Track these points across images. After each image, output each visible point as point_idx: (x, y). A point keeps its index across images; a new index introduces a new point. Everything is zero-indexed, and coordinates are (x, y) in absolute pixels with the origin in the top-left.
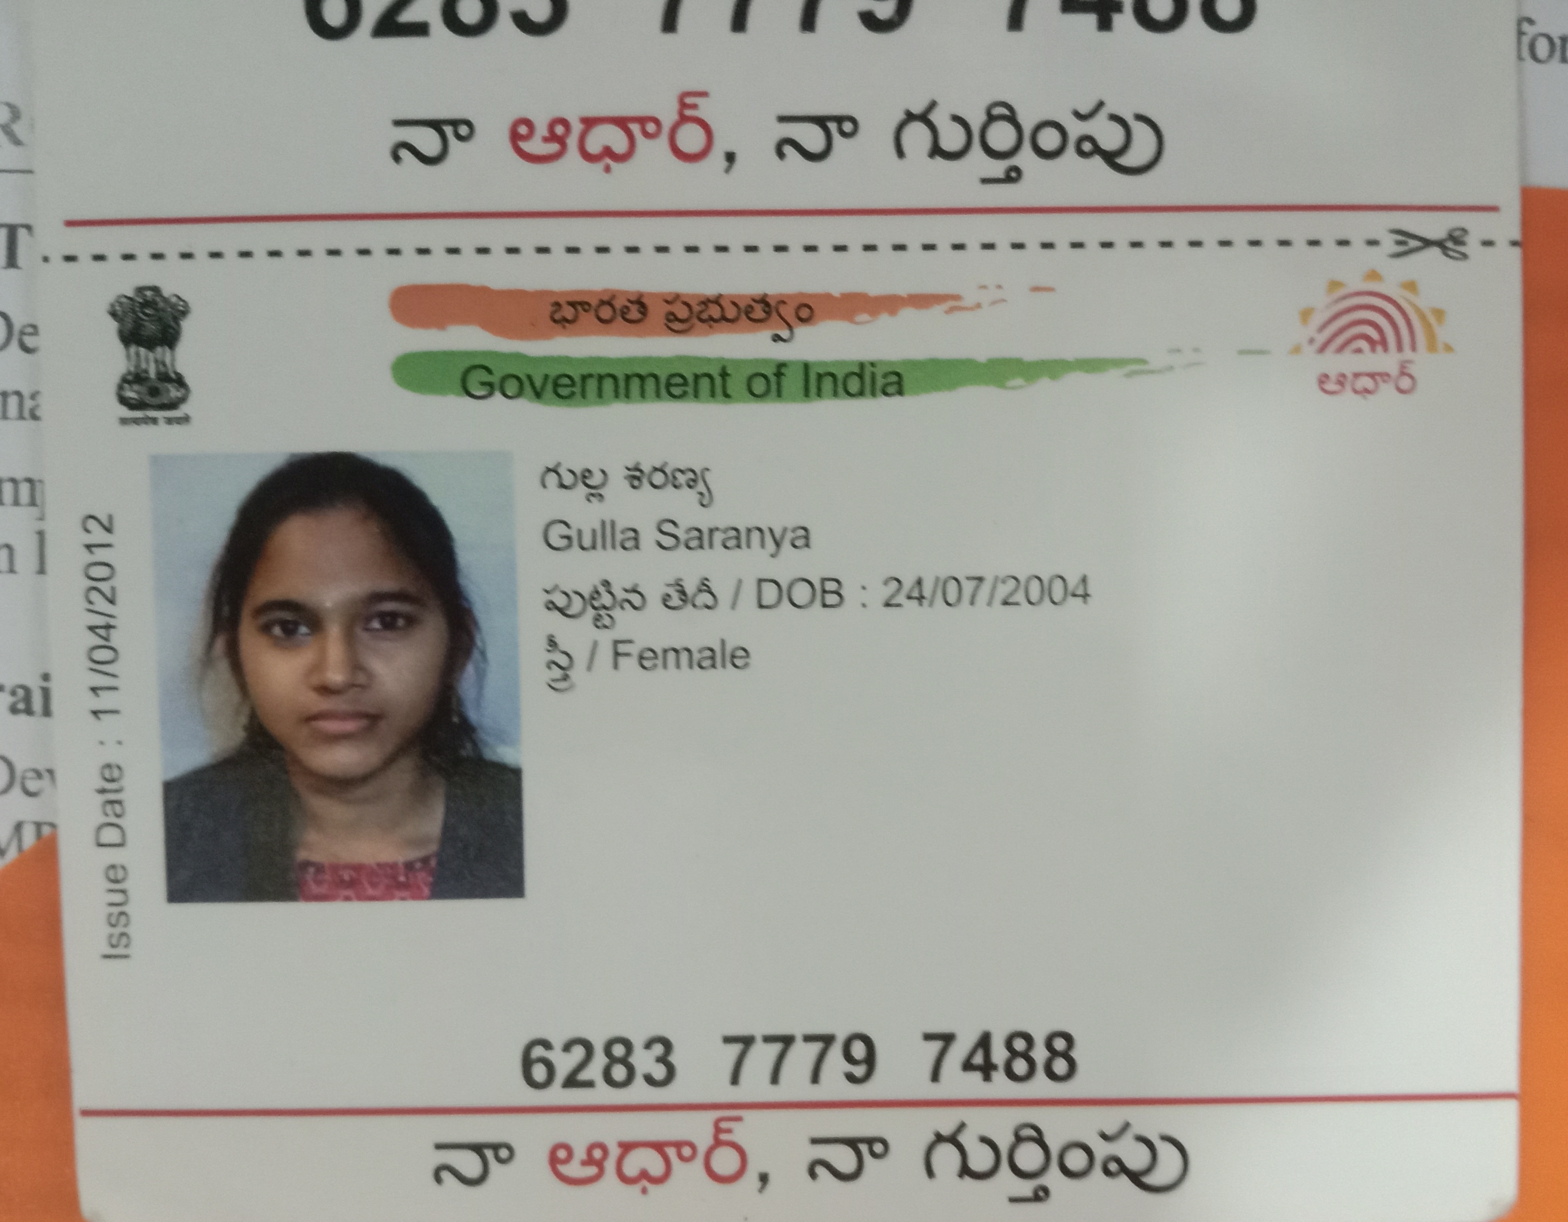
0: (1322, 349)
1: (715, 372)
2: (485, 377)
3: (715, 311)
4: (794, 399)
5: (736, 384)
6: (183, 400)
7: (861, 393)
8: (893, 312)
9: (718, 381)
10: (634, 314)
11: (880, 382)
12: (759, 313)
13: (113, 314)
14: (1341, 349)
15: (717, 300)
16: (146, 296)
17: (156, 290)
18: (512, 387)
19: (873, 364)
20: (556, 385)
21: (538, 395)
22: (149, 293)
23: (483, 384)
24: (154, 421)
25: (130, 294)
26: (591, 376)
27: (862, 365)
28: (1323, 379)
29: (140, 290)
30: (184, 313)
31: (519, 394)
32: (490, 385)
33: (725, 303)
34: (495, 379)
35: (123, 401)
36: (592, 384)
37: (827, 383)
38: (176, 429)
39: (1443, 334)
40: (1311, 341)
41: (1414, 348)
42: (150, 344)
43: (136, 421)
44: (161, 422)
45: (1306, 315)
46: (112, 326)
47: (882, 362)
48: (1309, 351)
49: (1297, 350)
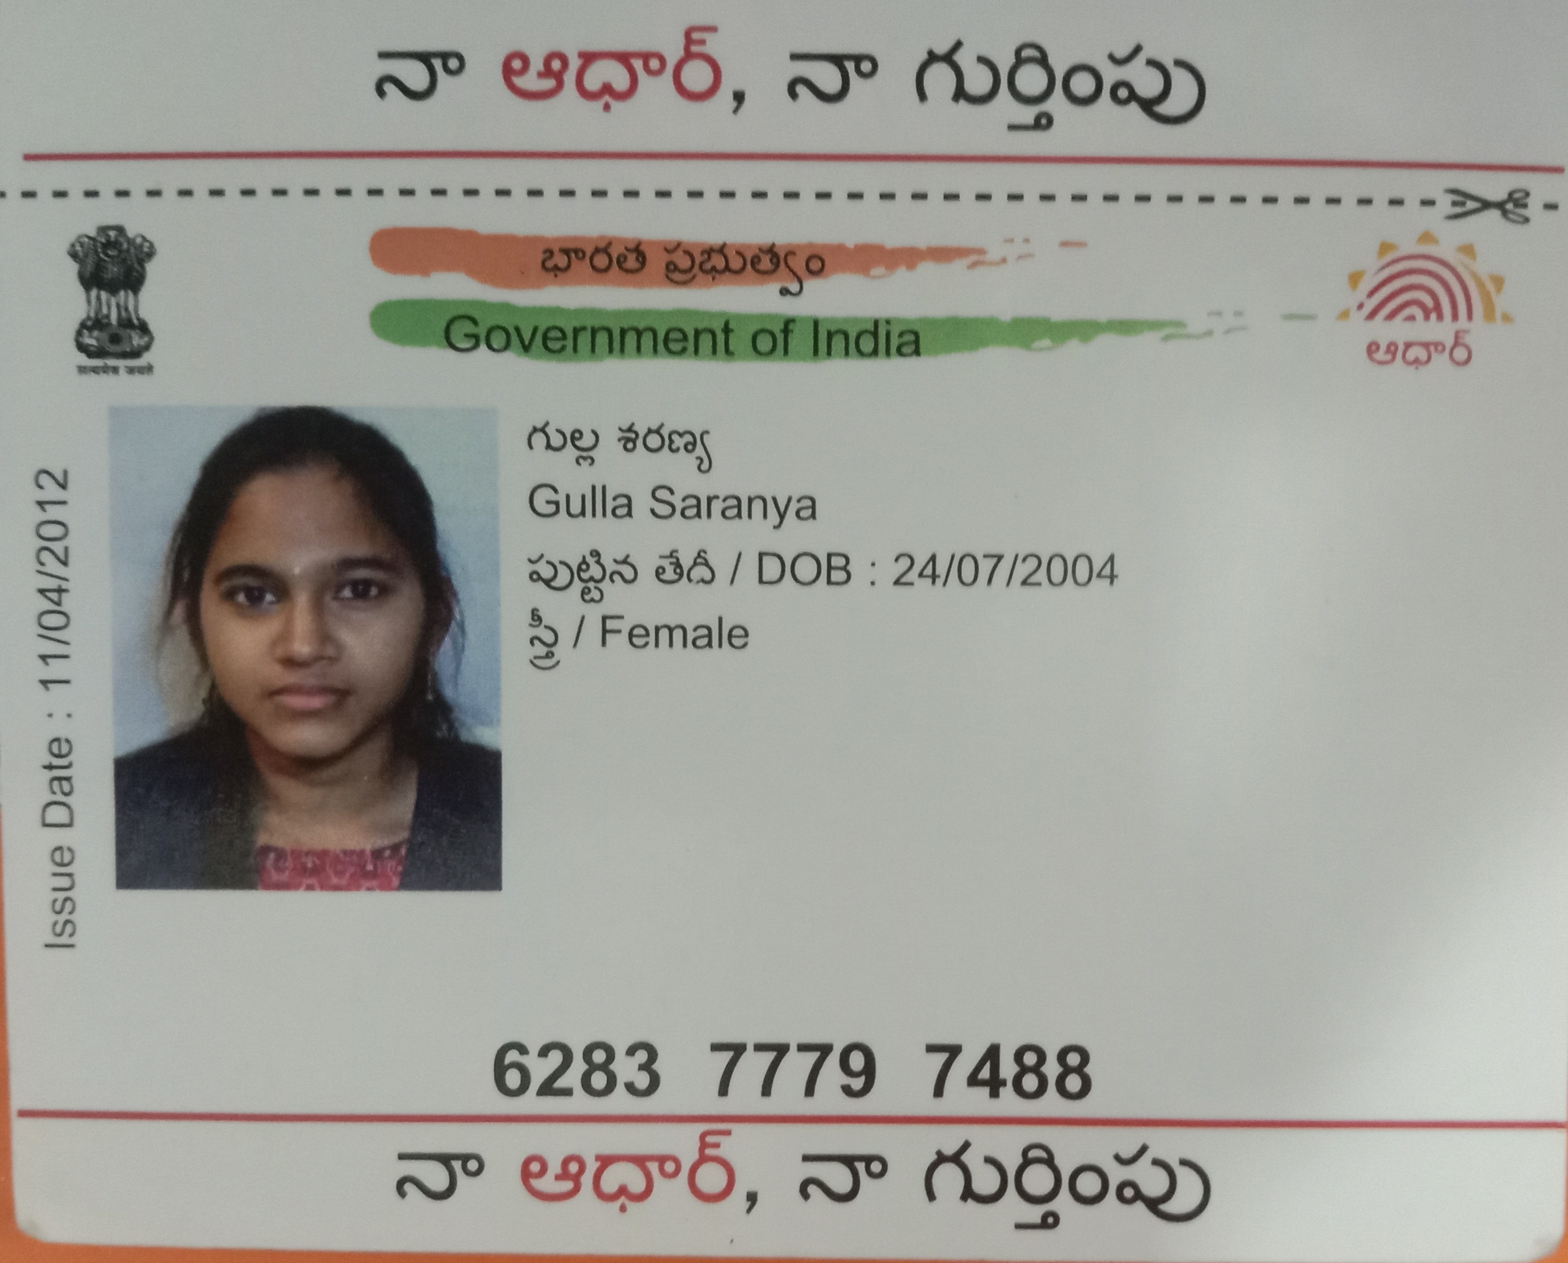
0: (1372, 315)
1: (718, 326)
2: (470, 328)
3: (718, 261)
4: (803, 358)
5: (740, 340)
6: (147, 347)
7: (875, 353)
8: (911, 266)
9: (721, 338)
10: (632, 262)
11: (895, 342)
12: (766, 263)
13: (74, 255)
14: (1391, 316)
15: (722, 250)
16: (109, 236)
17: (120, 230)
18: (498, 340)
19: (888, 322)
20: (545, 338)
21: (526, 348)
22: (112, 234)
23: (467, 336)
24: (115, 370)
25: (93, 233)
26: (584, 328)
27: (876, 323)
28: (1372, 348)
29: (103, 230)
30: (150, 255)
31: (507, 346)
32: (476, 337)
33: (731, 254)
34: (482, 331)
35: (82, 348)
36: (584, 339)
37: (838, 343)
38: (138, 379)
39: (1501, 303)
40: (1360, 306)
41: (1470, 316)
42: (113, 288)
43: (95, 370)
44: (122, 371)
45: (1355, 279)
46: (73, 268)
47: (899, 321)
48: (1358, 317)
49: (1344, 315)
